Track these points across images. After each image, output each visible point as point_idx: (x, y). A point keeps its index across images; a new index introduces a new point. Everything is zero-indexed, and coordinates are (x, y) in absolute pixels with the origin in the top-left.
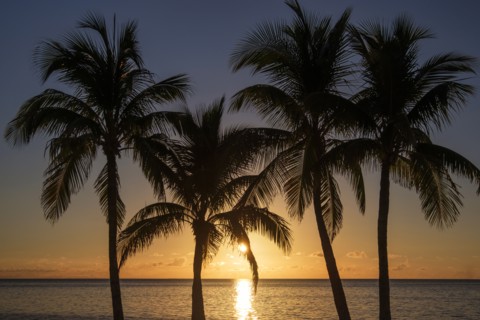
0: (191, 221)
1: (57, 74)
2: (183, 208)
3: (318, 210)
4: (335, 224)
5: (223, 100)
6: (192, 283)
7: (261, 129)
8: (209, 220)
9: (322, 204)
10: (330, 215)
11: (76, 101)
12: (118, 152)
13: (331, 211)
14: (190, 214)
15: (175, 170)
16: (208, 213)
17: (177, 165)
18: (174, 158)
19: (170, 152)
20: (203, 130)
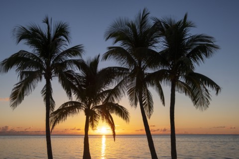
0: (84, 109)
1: (24, 41)
2: (80, 104)
3: (141, 105)
4: (150, 110)
5: (99, 56)
6: (84, 136)
7: (116, 67)
8: (92, 109)
9: (143, 103)
10: (148, 107)
11: (33, 55)
12: (51, 78)
13: (148, 105)
14: (84, 106)
15: (77, 86)
16: (92, 105)
17: (78, 84)
18: (76, 81)
19: (75, 79)
20: (90, 68)
